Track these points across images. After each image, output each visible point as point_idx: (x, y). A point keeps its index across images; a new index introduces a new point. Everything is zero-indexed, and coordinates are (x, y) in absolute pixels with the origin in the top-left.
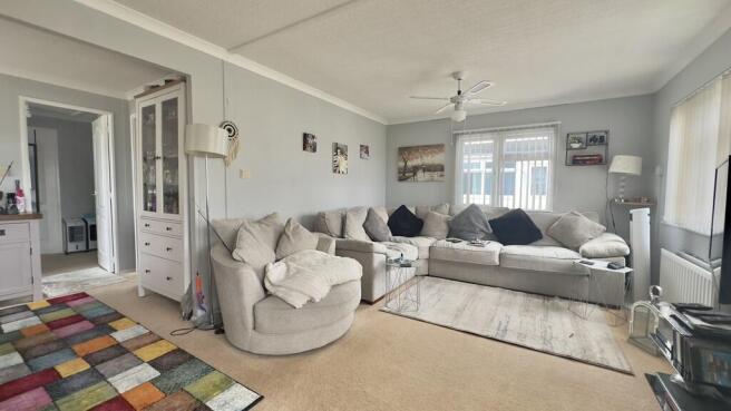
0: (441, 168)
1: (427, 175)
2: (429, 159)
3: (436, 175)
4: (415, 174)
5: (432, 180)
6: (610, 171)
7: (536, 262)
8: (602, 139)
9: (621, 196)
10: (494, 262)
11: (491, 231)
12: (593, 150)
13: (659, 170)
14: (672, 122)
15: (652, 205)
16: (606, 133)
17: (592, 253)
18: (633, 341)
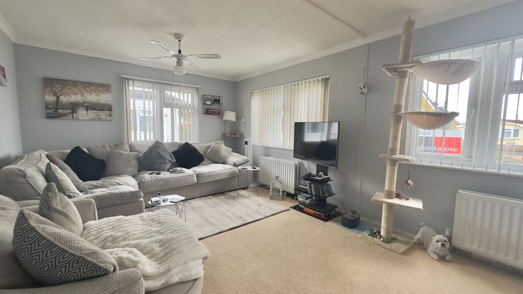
0: (109, 108)
1: (92, 114)
2: (92, 98)
3: (103, 115)
4: (73, 112)
5: (99, 119)
6: (224, 119)
7: (217, 175)
8: (219, 101)
9: (228, 132)
10: (195, 181)
11: (175, 160)
12: (216, 106)
13: (244, 120)
14: (252, 98)
15: (242, 136)
16: (220, 98)
17: (238, 163)
18: (272, 198)
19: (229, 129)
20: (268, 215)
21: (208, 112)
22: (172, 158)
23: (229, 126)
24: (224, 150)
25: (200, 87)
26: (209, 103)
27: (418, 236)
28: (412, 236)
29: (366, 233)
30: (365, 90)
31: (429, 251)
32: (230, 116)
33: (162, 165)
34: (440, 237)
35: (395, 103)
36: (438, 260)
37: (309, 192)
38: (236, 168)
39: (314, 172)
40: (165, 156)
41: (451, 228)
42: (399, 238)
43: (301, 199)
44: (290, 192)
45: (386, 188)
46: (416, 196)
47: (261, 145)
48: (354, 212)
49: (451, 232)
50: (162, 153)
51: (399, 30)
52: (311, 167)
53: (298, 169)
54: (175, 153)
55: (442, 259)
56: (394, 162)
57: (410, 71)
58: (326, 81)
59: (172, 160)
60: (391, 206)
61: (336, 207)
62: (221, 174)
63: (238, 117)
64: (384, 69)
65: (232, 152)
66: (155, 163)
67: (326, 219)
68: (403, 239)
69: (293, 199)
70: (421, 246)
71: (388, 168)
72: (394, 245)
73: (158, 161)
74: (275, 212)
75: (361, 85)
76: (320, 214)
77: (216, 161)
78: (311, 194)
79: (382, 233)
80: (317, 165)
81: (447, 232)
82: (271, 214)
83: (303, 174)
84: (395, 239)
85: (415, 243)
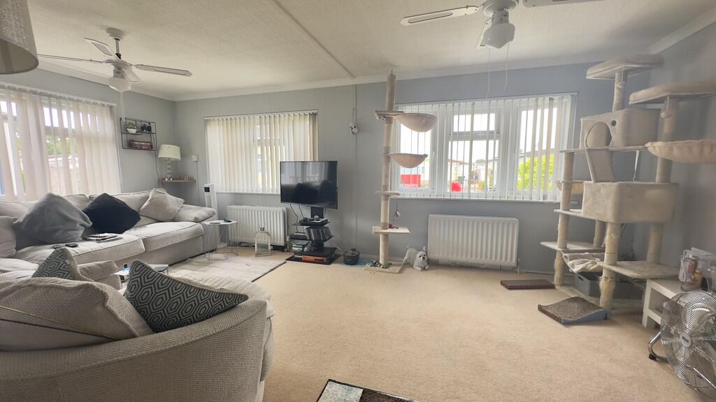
6: (159, 156)
7: (174, 236)
8: (149, 129)
9: (169, 176)
10: (142, 249)
11: (91, 223)
12: (144, 137)
13: (194, 158)
14: (208, 128)
15: (192, 182)
16: (150, 124)
17: (201, 218)
18: (258, 255)
19: (169, 171)
20: (266, 271)
21: (131, 145)
22: (85, 220)
23: (169, 167)
24: (173, 202)
25: (115, 105)
26: (134, 131)
27: (406, 258)
28: (401, 260)
29: (368, 266)
30: (355, 130)
31: (414, 266)
32: (169, 152)
33: (70, 232)
34: (421, 253)
35: (385, 145)
36: (422, 271)
37: (308, 238)
38: (199, 225)
39: (309, 216)
40: (72, 218)
41: (426, 245)
42: (393, 263)
43: (297, 249)
44: (280, 244)
45: (382, 221)
46: (403, 226)
47: (228, 192)
48: (354, 250)
49: (426, 249)
50: (66, 213)
51: (385, 78)
52: (303, 211)
53: (287, 217)
54: (87, 211)
55: (424, 269)
56: (387, 196)
57: (394, 117)
58: (314, 116)
59: (85, 223)
60: (386, 235)
61: (336, 249)
62: (180, 235)
63: (183, 154)
64: (376, 114)
65: (184, 203)
66: (55, 231)
67: (329, 262)
68: (396, 263)
69: (283, 251)
70: (409, 264)
71: (383, 203)
72: (391, 269)
73: (61, 227)
74: (272, 268)
75: (351, 125)
76: (322, 258)
77: (159, 218)
78: (311, 240)
79: (381, 262)
80: (312, 207)
81: (424, 249)
82: (269, 270)
83: (293, 220)
84: (391, 264)
85: (404, 264)
